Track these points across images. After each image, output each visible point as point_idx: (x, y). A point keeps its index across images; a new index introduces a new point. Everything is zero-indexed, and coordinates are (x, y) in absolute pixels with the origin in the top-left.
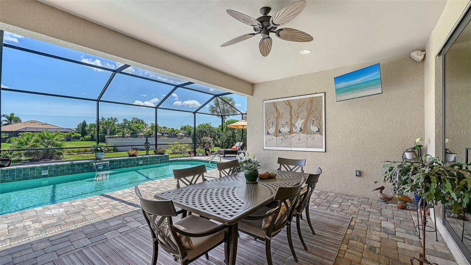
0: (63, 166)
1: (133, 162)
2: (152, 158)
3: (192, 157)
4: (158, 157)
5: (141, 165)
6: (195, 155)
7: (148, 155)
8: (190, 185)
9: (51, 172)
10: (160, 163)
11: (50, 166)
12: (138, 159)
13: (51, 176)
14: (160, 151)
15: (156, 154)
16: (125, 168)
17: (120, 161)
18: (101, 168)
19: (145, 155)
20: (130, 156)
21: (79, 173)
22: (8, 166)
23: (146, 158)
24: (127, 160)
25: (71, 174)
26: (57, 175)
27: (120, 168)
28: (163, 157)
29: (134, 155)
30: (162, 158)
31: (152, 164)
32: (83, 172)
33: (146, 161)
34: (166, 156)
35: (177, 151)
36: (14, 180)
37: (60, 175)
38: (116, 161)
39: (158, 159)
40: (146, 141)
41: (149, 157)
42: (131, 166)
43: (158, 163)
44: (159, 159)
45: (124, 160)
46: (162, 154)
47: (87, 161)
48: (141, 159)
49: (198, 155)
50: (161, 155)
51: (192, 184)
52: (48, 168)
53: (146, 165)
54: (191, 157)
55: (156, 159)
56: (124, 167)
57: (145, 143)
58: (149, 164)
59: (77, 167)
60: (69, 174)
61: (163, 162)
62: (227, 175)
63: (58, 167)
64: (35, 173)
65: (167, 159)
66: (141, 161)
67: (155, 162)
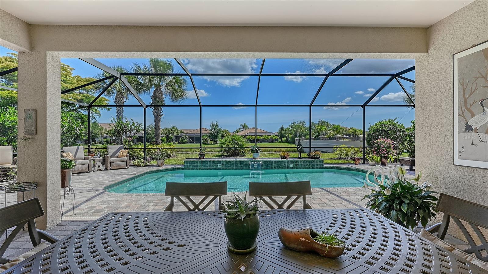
0: (230, 162)
1: (283, 164)
2: (304, 161)
3: (358, 165)
4: (310, 162)
5: (292, 168)
6: (364, 163)
7: (300, 158)
8: (194, 209)
9: (223, 166)
10: (313, 168)
11: (222, 161)
12: (288, 162)
13: (223, 169)
14: (313, 154)
15: (310, 158)
17: (272, 162)
18: (256, 167)
19: (298, 158)
20: (282, 158)
21: (240, 169)
22: (203, 159)
23: (297, 161)
24: (278, 161)
25: (235, 169)
26: (226, 169)
27: (272, 168)
29: (284, 157)
30: (315, 163)
31: (303, 168)
32: (243, 169)
33: (297, 165)
34: (320, 161)
35: (344, 156)
36: (204, 169)
37: (228, 169)
38: (268, 162)
39: (310, 164)
40: (298, 143)
41: (300, 161)
42: (282, 168)
43: (310, 168)
44: (312, 164)
45: (275, 162)
46: (315, 158)
47: (245, 160)
48: (292, 162)
49: (368, 164)
50: (314, 160)
51: (199, 209)
52: (222, 163)
53: (297, 169)
54: (356, 165)
55: (308, 164)
56: (275, 168)
57: (298, 145)
58: (300, 169)
59: (239, 164)
60: (234, 169)
61: (317, 168)
62: (276, 207)
63: (227, 163)
64: (214, 165)
65: (321, 165)
66: (292, 164)
67: (307, 167)
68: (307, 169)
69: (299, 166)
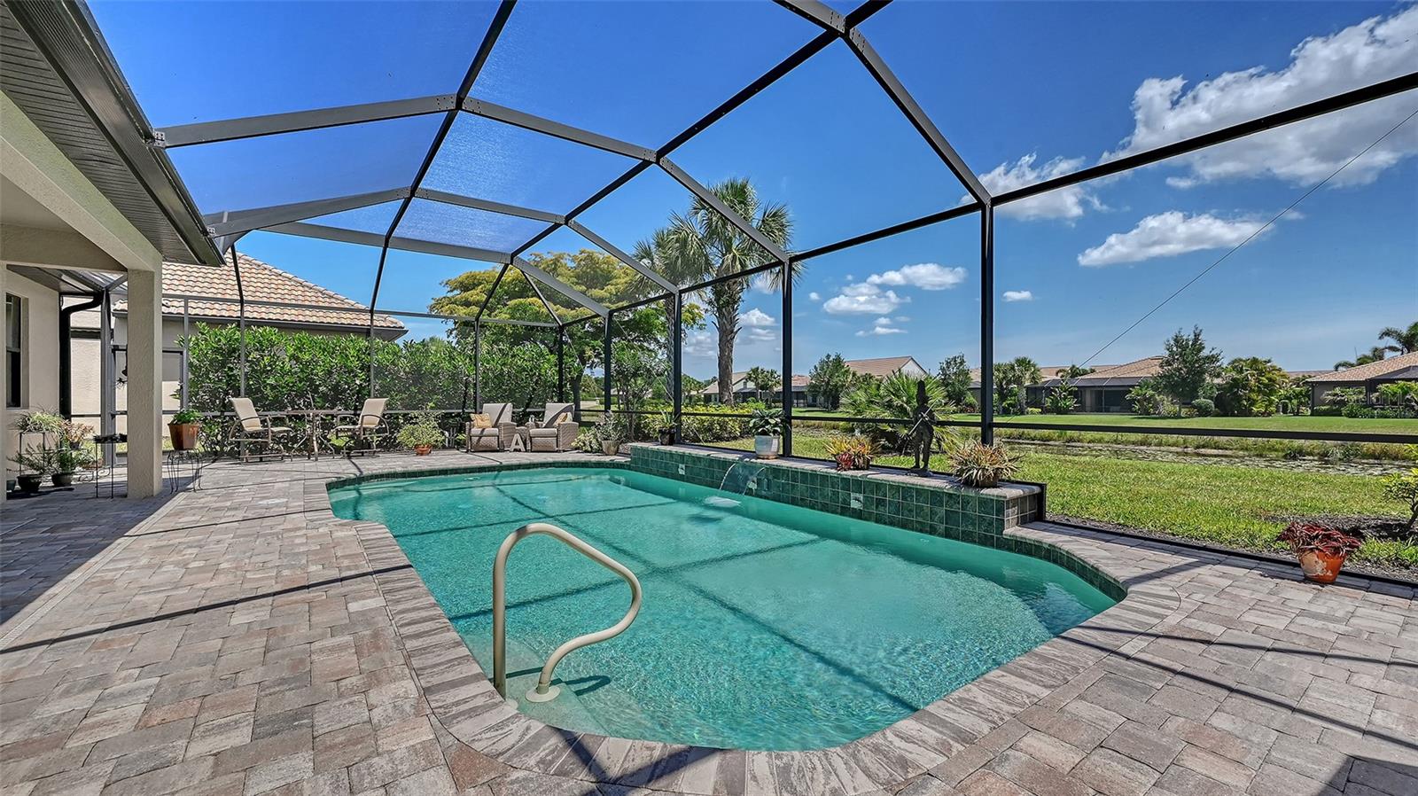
1: (829, 490)
2: (906, 490)
4: (935, 497)
5: (858, 515)
9: (688, 470)
11: (685, 455)
12: (846, 482)
13: (688, 480)
16: (807, 507)
17: (795, 474)
23: (878, 486)
24: (813, 476)
26: (692, 481)
27: (794, 502)
28: (966, 501)
30: (958, 508)
31: (904, 525)
33: (880, 503)
34: (984, 504)
37: (697, 484)
38: (784, 471)
39: (936, 509)
41: (892, 487)
42: (825, 508)
43: (932, 531)
44: (942, 511)
45: (804, 476)
47: (729, 457)
48: (859, 484)
52: (685, 460)
53: (877, 522)
55: (927, 507)
56: (803, 503)
58: (892, 524)
61: (967, 537)
63: (695, 461)
65: (990, 524)
66: (858, 495)
67: (920, 519)
68: (921, 531)
69: (886, 511)
